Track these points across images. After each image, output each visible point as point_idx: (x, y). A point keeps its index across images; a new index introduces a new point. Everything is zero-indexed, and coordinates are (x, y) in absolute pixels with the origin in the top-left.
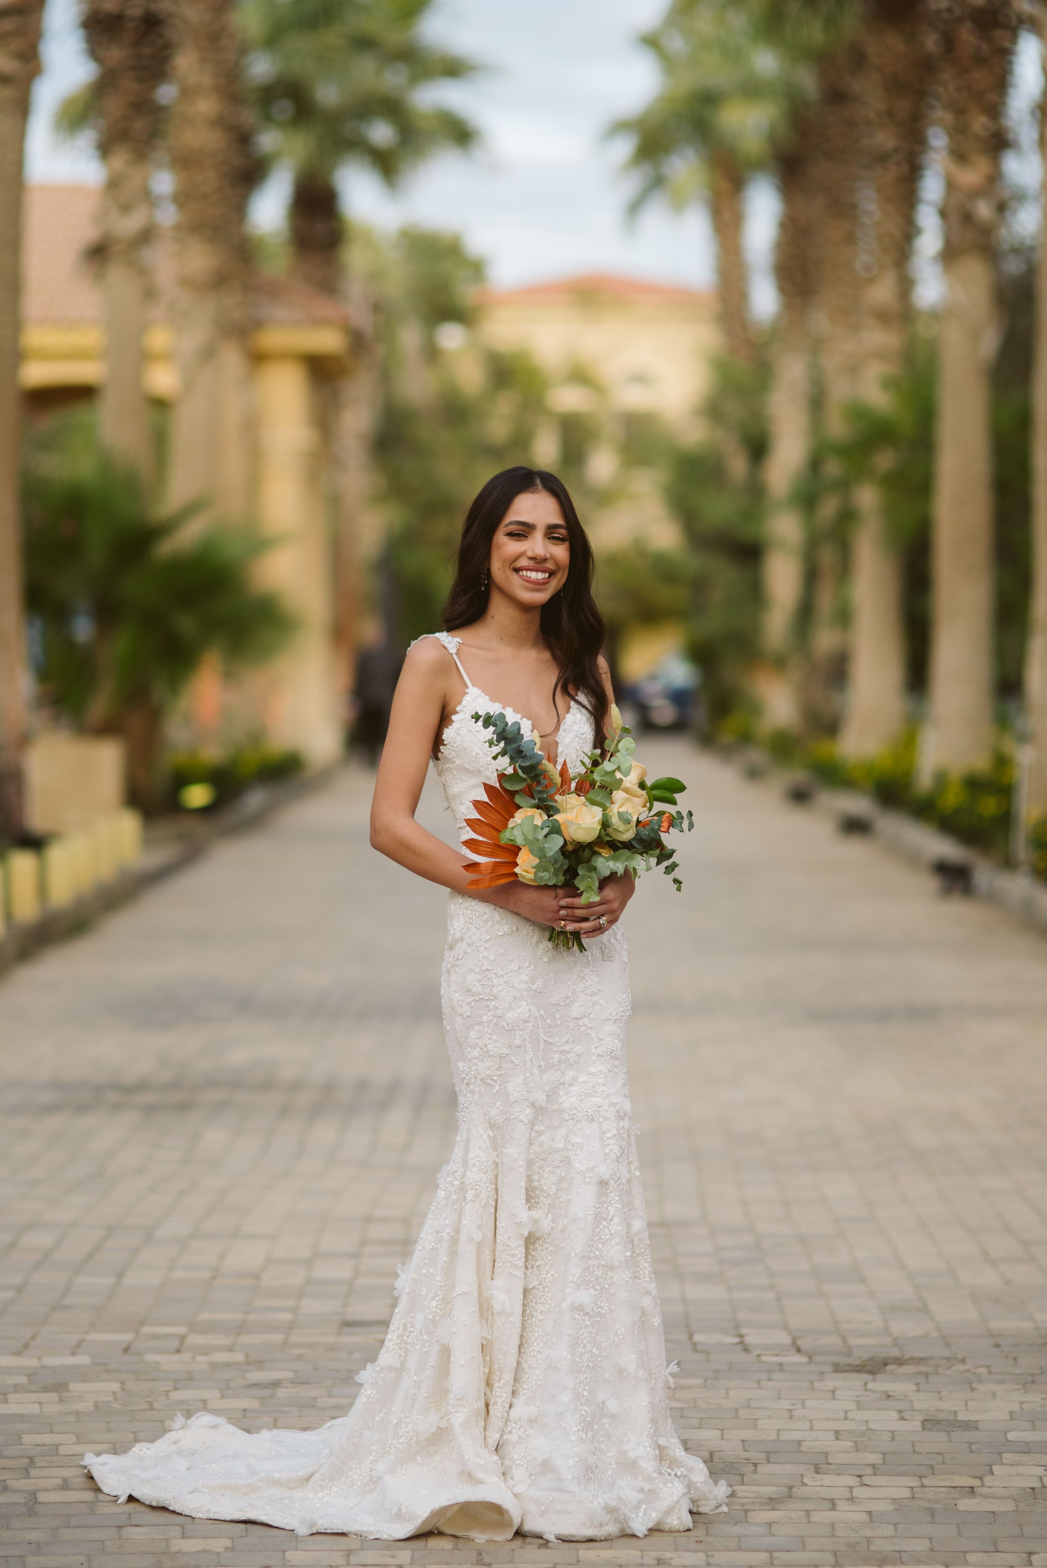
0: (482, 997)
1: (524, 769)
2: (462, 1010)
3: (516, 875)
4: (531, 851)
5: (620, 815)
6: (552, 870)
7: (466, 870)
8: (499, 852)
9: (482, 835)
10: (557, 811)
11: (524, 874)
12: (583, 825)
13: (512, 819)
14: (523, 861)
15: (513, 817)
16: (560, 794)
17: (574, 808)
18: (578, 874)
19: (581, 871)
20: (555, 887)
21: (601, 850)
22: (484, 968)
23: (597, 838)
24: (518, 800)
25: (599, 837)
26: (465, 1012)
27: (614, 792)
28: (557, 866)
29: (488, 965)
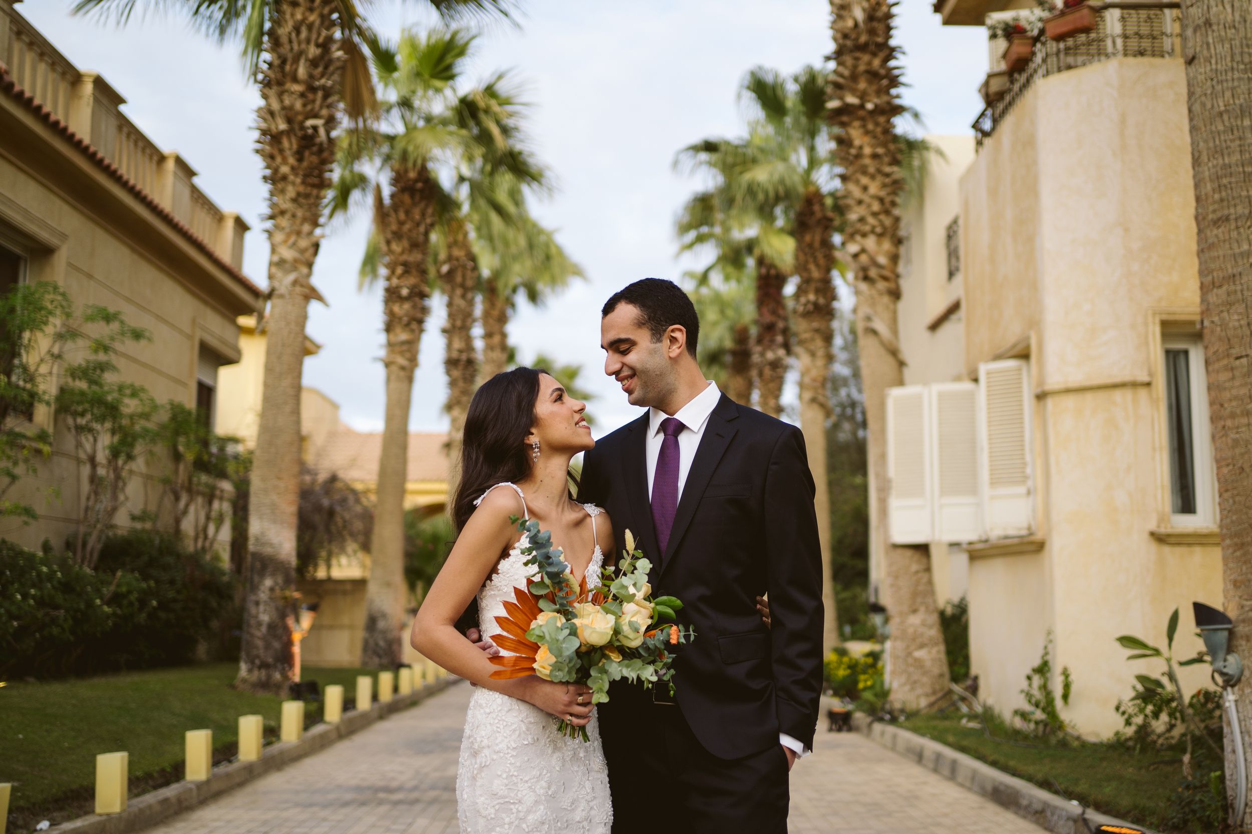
0: (507, 800)
1: (551, 576)
2: (487, 812)
3: (534, 670)
4: (550, 650)
5: (630, 622)
6: (567, 669)
7: (491, 661)
8: (521, 648)
9: (508, 632)
10: (575, 616)
11: (541, 669)
12: (598, 630)
13: (534, 621)
14: (541, 658)
15: (536, 619)
16: (578, 602)
17: (590, 614)
18: (590, 676)
19: (593, 673)
20: (567, 683)
21: (611, 654)
22: (511, 774)
23: (609, 642)
24: (542, 604)
25: (610, 642)
26: (489, 815)
27: (625, 604)
28: (571, 665)
29: (515, 771)
